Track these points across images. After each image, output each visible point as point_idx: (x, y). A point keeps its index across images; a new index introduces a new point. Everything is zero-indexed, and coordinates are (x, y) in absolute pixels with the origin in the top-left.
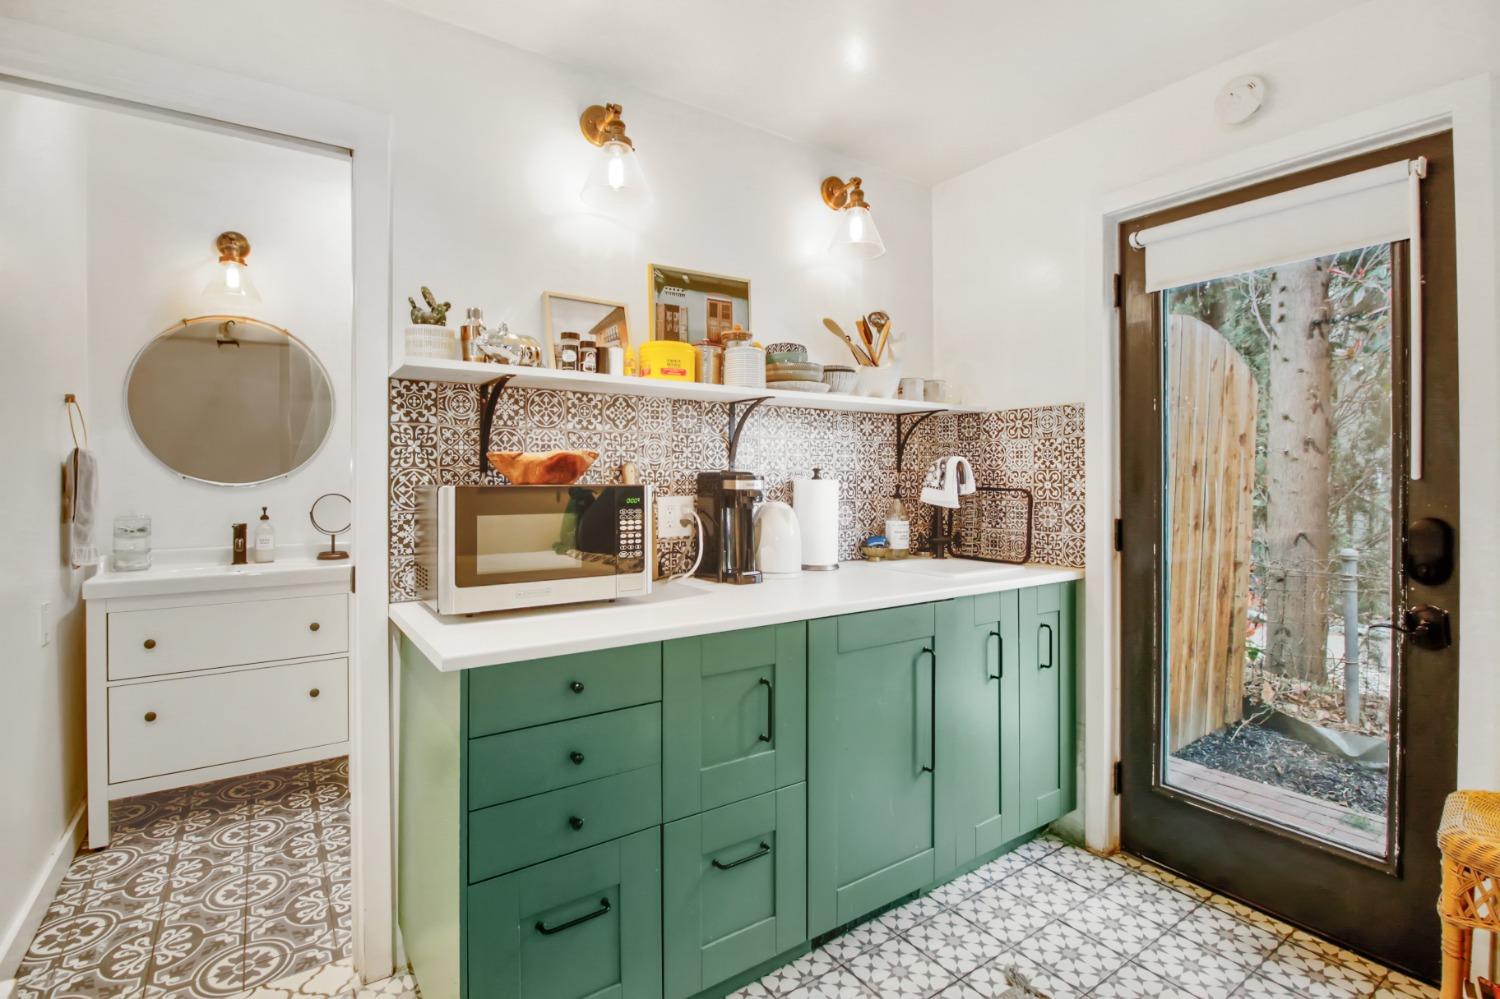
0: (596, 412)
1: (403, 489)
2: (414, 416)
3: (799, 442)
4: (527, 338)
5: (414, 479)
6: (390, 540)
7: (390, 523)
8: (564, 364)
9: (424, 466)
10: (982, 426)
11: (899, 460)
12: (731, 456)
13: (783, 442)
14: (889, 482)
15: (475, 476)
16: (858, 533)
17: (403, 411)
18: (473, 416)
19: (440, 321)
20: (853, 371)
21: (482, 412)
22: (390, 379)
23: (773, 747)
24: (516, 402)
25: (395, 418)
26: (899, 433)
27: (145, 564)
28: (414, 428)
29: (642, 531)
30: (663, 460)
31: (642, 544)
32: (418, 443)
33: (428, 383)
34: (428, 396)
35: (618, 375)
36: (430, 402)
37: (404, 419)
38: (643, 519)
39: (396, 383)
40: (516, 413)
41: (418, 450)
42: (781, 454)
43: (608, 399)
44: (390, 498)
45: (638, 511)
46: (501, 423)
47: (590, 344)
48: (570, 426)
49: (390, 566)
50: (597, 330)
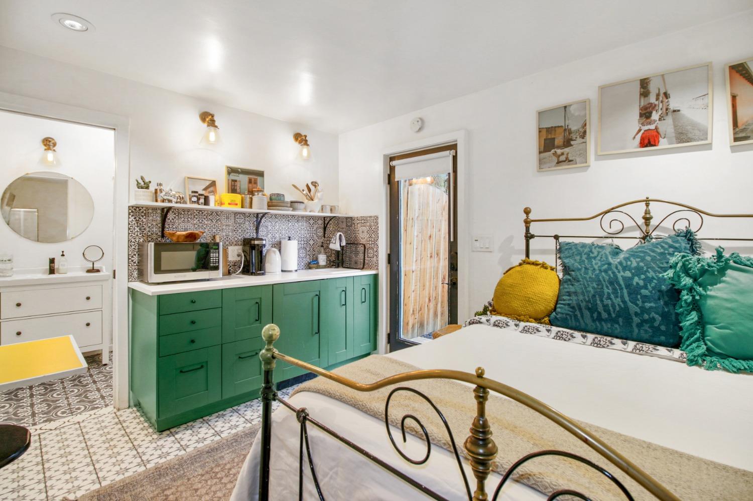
0: (205, 217)
1: (133, 244)
2: (137, 219)
3: (284, 227)
4: (179, 192)
5: (137, 240)
6: (128, 261)
7: (129, 255)
8: (193, 202)
9: (141, 236)
10: (353, 222)
11: (325, 233)
12: (257, 232)
13: (278, 227)
14: (320, 241)
15: (159, 239)
16: (308, 260)
17: (133, 217)
18: (159, 219)
19: (147, 188)
20: (303, 203)
21: (162, 217)
22: (129, 207)
23: (261, 323)
24: (175, 214)
25: (130, 220)
26: (324, 223)
27: (10, 274)
28: (137, 223)
29: (218, 257)
30: (230, 234)
31: (219, 261)
32: (139, 228)
33: (142, 208)
34: (143, 212)
35: (212, 205)
36: (143, 214)
37: (134, 220)
38: (219, 253)
39: (131, 208)
40: (175, 217)
41: (139, 230)
42: (277, 232)
43: (209, 212)
44: (129, 247)
45: (217, 251)
46: (169, 221)
47: (202, 195)
48: (195, 222)
49: (129, 270)
50: (205, 189)
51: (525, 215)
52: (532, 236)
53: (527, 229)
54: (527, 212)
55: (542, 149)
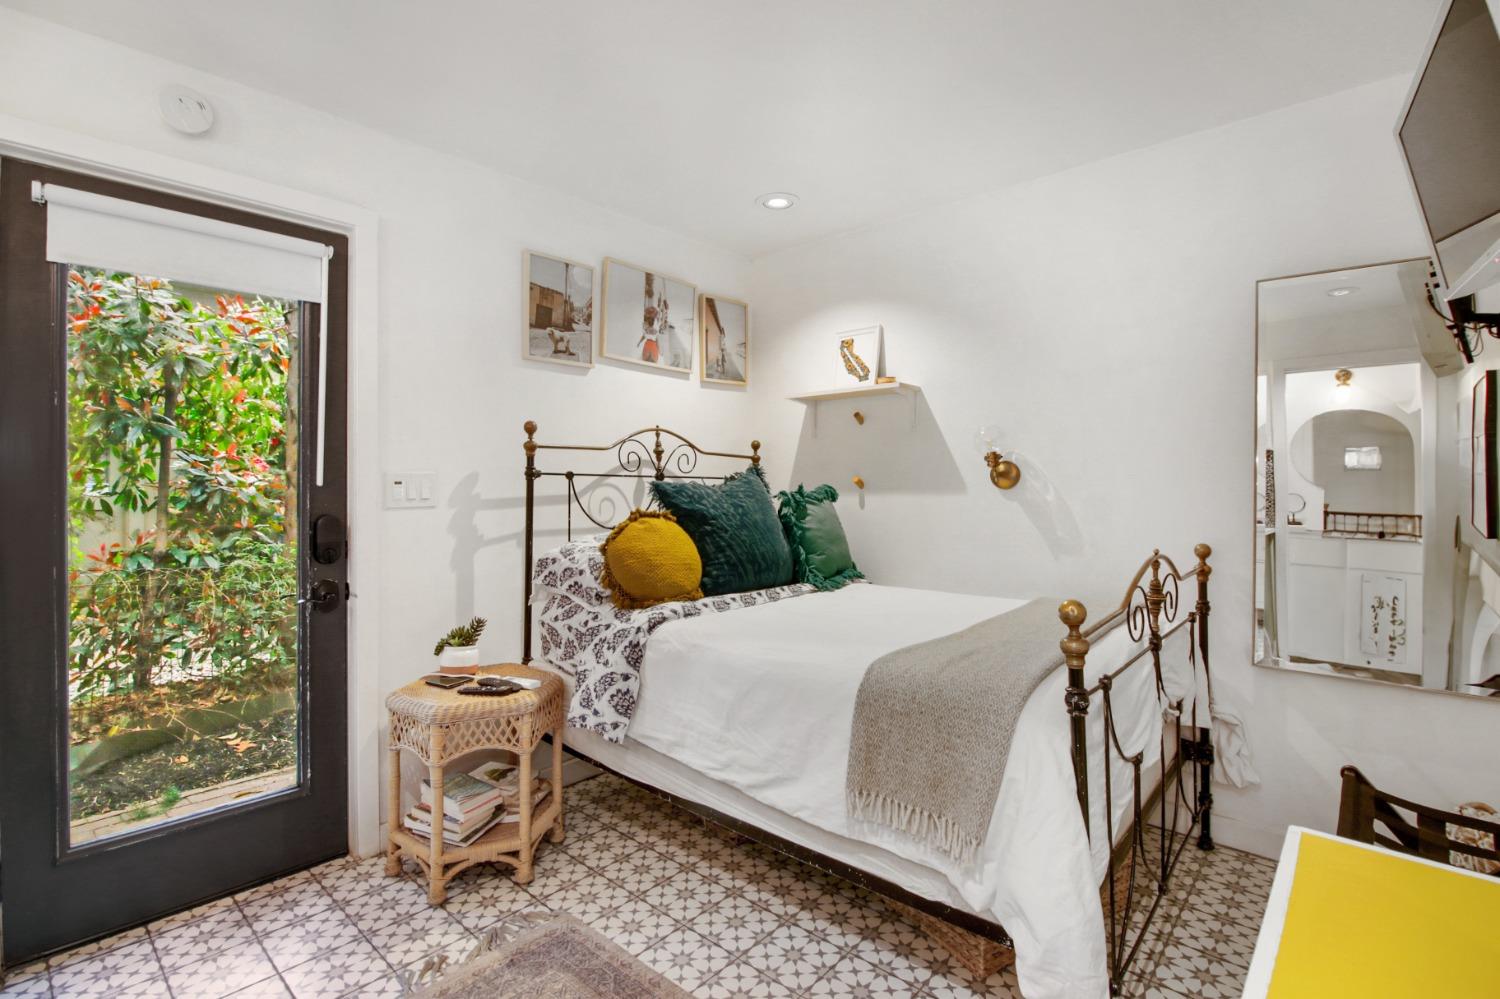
51: (527, 435)
52: (539, 474)
53: (530, 460)
54: (530, 429)
55: (534, 323)
